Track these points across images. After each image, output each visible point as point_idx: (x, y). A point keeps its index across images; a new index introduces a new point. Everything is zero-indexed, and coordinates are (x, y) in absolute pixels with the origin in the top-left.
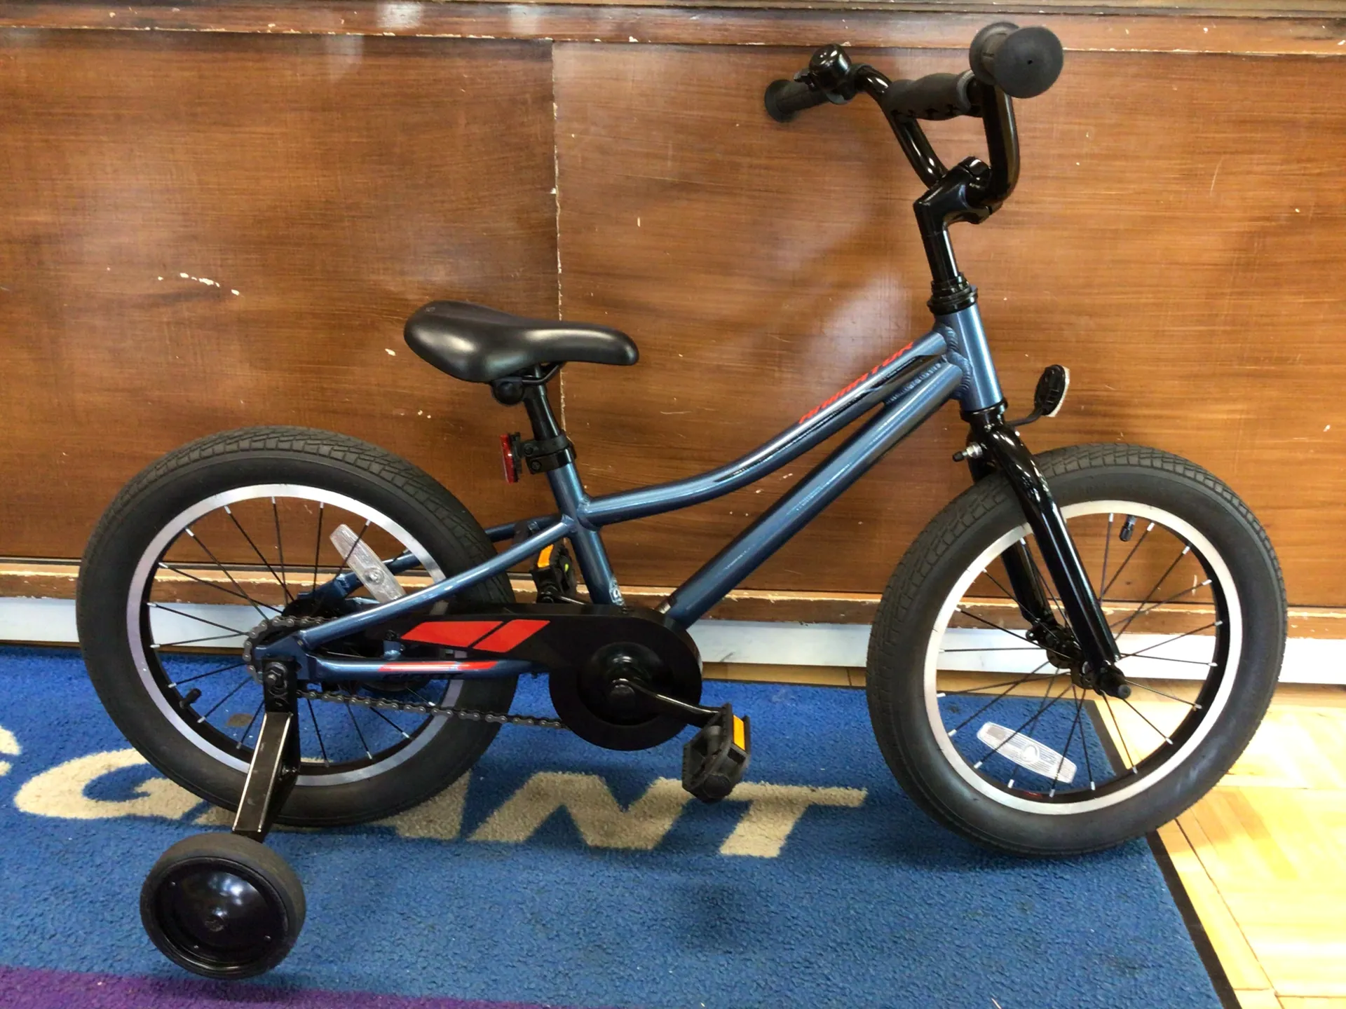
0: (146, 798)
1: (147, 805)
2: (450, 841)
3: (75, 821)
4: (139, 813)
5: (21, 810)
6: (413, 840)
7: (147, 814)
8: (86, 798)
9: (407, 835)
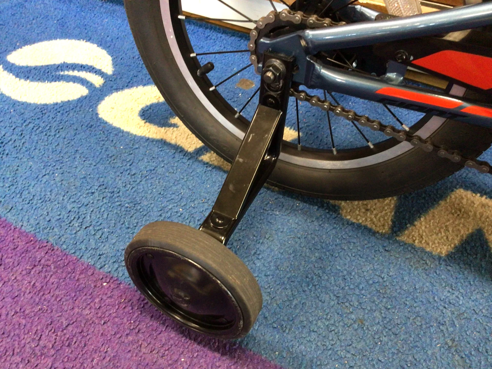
0: (175, 129)
1: (175, 134)
2: (382, 235)
3: (128, 133)
4: (168, 140)
5: (100, 116)
6: (353, 224)
7: (173, 142)
8: (139, 118)
9: (348, 217)
